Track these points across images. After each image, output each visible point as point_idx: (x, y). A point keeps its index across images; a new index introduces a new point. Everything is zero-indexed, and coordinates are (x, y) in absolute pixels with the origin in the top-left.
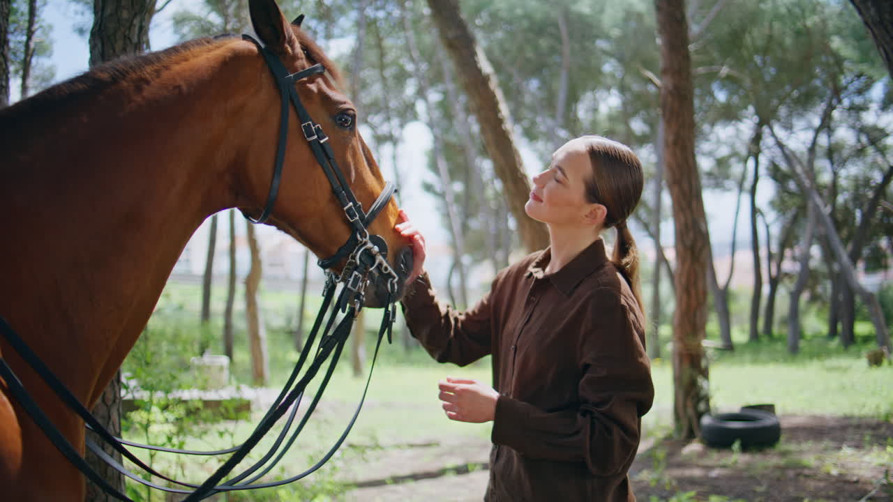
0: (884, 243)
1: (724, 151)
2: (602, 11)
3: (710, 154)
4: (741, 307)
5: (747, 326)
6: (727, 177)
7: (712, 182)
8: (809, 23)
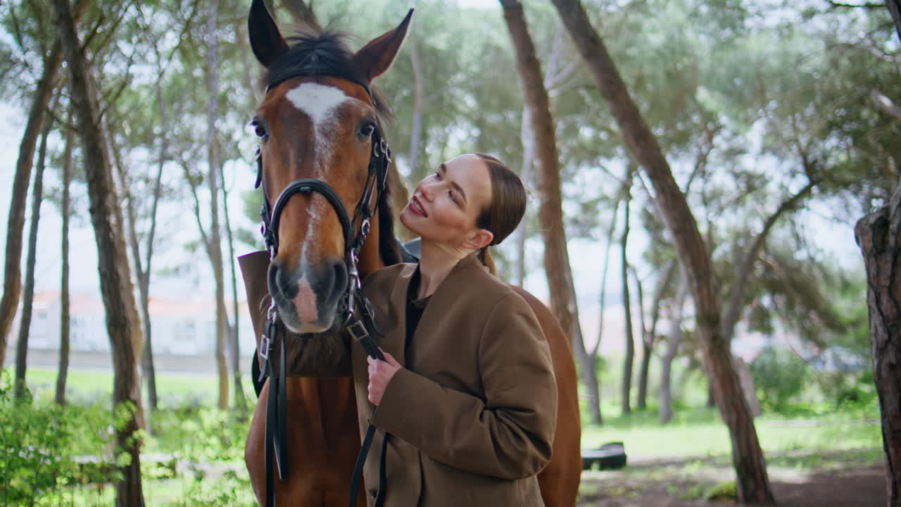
0: (766, 301)
1: (591, 194)
2: (459, 46)
3: (576, 198)
4: (612, 376)
5: (619, 398)
6: (594, 225)
7: (577, 230)
8: (679, 66)
